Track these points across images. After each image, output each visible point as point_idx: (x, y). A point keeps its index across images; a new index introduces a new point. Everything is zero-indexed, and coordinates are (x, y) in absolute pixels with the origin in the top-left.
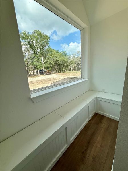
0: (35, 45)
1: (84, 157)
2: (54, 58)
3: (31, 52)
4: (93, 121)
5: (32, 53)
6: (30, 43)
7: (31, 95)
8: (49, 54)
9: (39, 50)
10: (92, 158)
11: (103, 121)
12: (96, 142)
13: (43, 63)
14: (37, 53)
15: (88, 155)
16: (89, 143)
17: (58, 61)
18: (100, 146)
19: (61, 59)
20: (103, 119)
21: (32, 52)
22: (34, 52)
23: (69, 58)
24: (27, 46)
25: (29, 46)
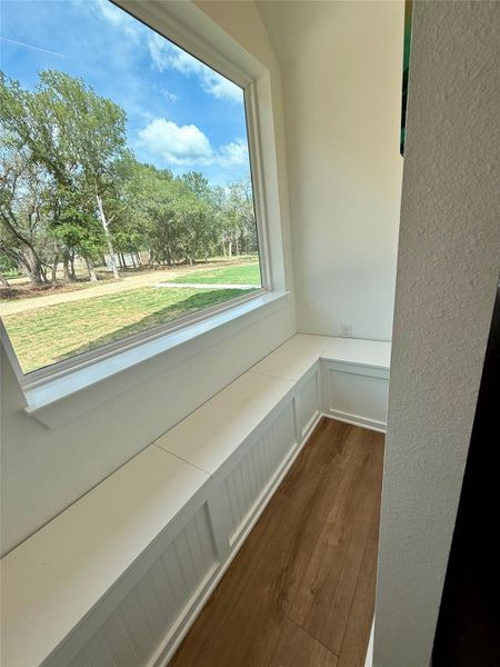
0: (57, 144)
1: (284, 595)
2: (153, 205)
3: (40, 177)
4: (315, 450)
5: (46, 180)
6: (32, 136)
7: (26, 395)
8: (128, 184)
9: (80, 169)
10: (309, 593)
11: (347, 442)
12: (325, 529)
13: (105, 224)
14: (70, 182)
15: (296, 585)
16: (300, 539)
17: (172, 215)
18: (336, 542)
19: (182, 207)
20: (347, 437)
21: (50, 177)
22: (58, 175)
23: (217, 203)
24: (20, 147)
25: (26, 147)
